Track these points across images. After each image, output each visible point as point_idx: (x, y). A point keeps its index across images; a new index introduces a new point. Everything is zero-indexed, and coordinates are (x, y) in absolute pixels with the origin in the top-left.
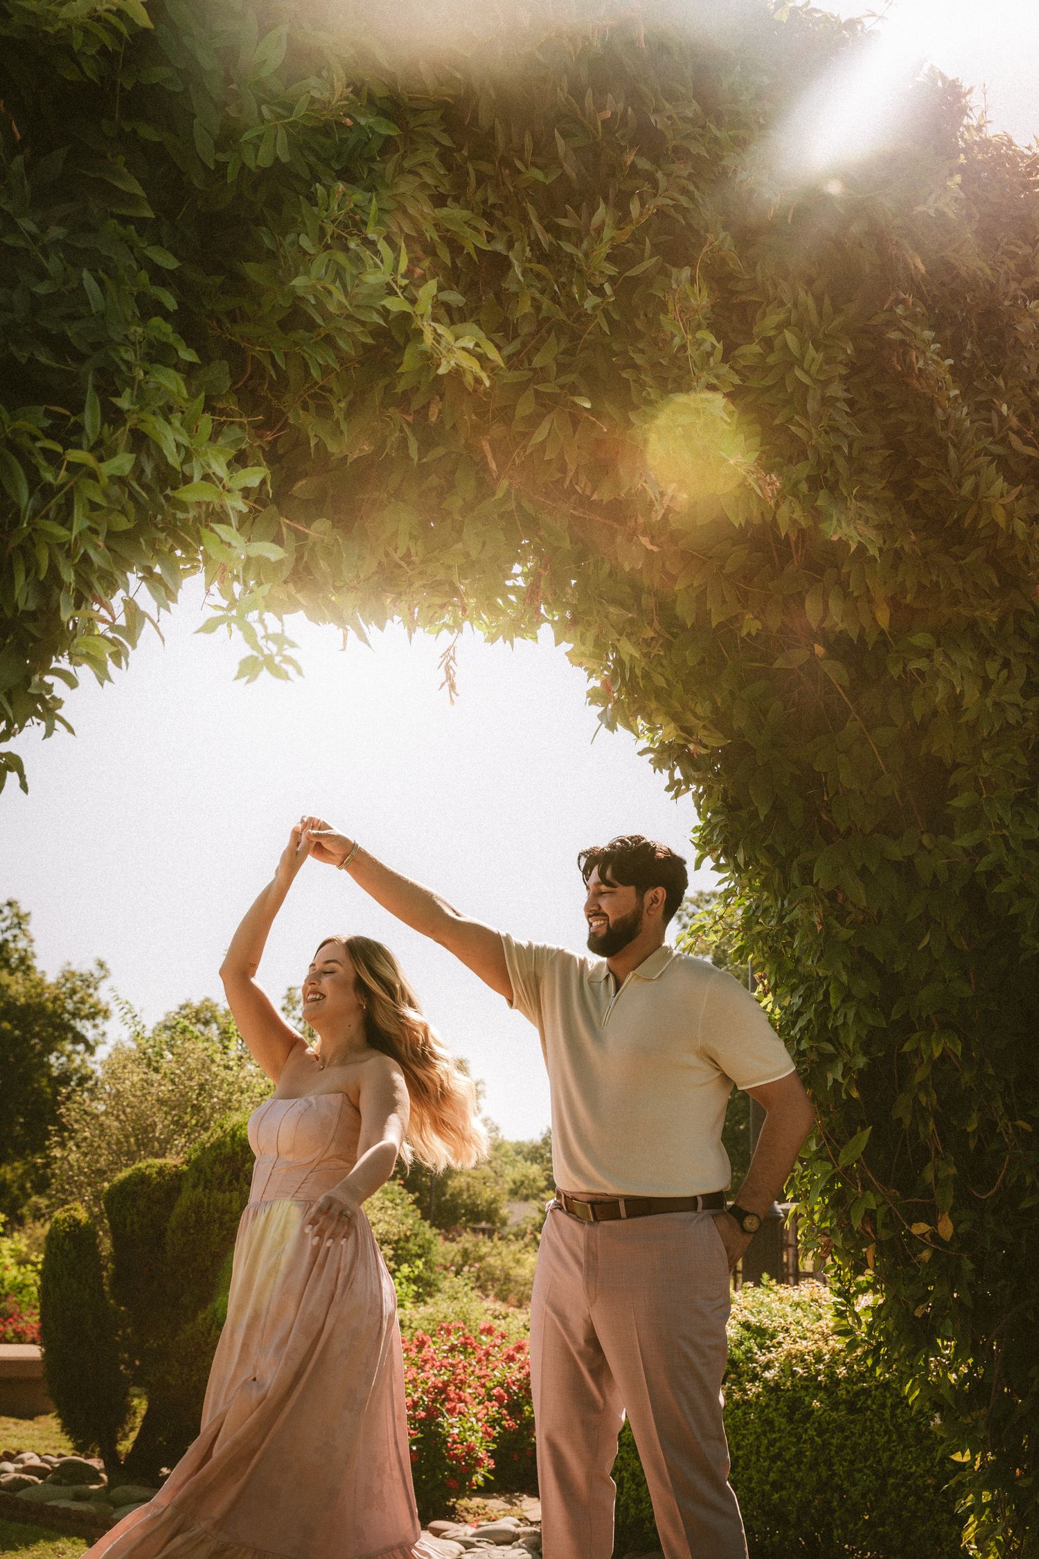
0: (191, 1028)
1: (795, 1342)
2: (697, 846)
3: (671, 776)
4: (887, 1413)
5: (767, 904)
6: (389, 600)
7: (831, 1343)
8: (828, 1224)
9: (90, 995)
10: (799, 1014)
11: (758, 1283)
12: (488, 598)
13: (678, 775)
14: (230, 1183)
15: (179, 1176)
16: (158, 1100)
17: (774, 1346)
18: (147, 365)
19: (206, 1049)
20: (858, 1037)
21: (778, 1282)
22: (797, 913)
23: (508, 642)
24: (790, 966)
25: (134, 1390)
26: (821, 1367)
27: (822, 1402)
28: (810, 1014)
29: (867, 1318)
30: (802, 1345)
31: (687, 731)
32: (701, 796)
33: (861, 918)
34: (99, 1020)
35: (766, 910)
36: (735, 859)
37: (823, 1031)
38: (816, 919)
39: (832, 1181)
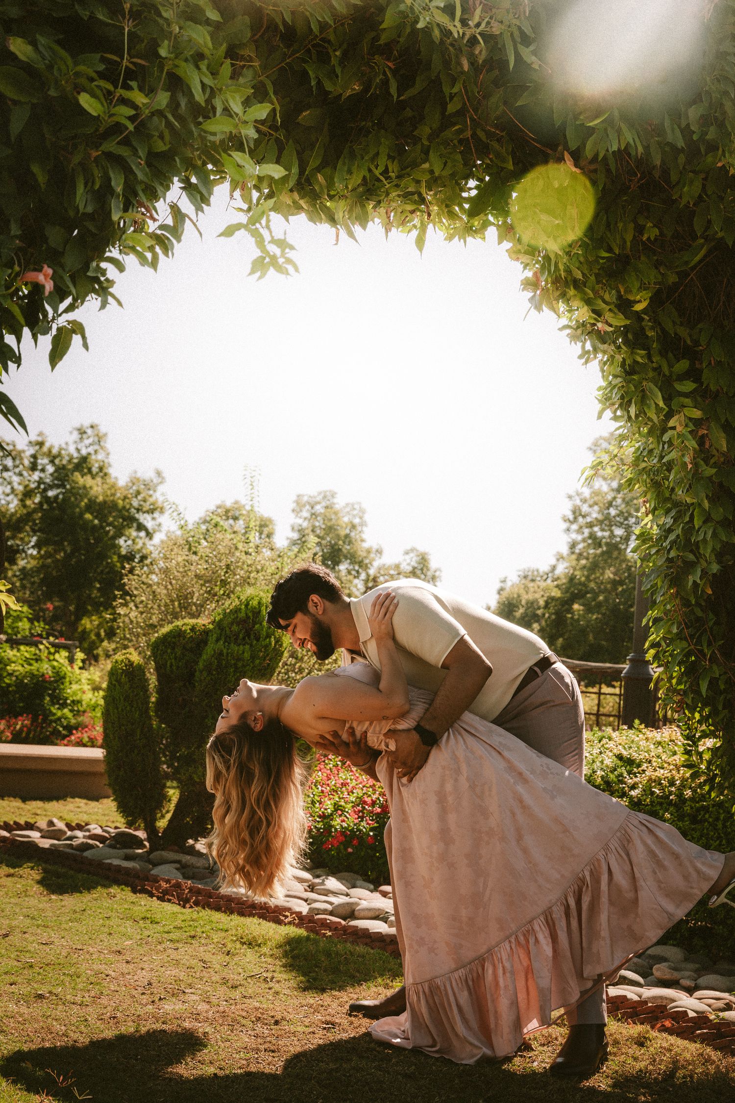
0: (222, 523)
1: (655, 770)
2: (600, 401)
3: (583, 347)
4: (720, 825)
5: (651, 447)
6: (371, 206)
7: (682, 772)
8: (682, 687)
9: (151, 496)
10: (670, 531)
11: (631, 727)
12: (447, 206)
13: (588, 346)
14: (244, 639)
15: (206, 632)
16: (196, 576)
17: (639, 773)
18: (182, 22)
19: (232, 539)
20: (714, 549)
21: (646, 727)
22: (673, 455)
23: (462, 241)
24: (667, 495)
25: (170, 783)
26: (673, 789)
27: (672, 815)
28: (679, 531)
29: (707, 756)
30: (660, 773)
31: (598, 313)
32: (605, 363)
33: (722, 459)
34: (156, 515)
35: (651, 451)
36: (628, 412)
37: (687, 543)
38: (687, 459)
39: (688, 654)
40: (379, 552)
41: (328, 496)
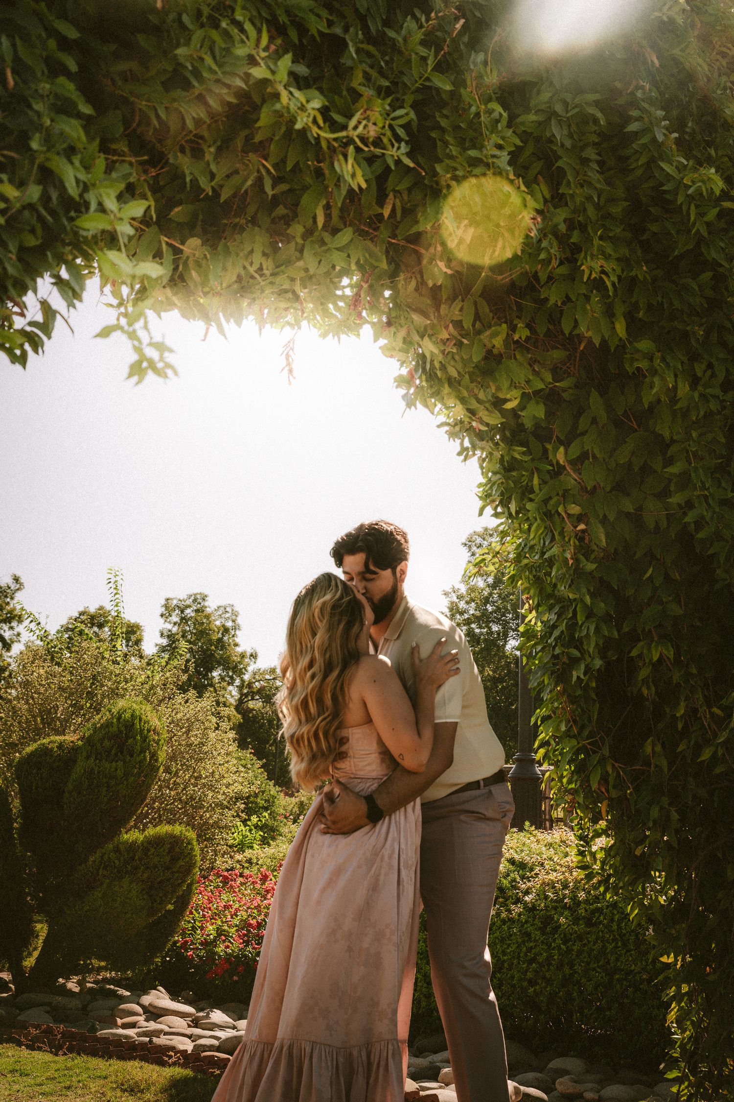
0: (86, 631)
1: (548, 873)
2: (481, 498)
3: (462, 444)
4: (615, 926)
5: (532, 543)
6: (245, 304)
7: (574, 873)
8: (573, 786)
9: (8, 603)
10: (554, 627)
11: (521, 829)
12: (322, 304)
13: (467, 443)
14: (116, 755)
15: (75, 750)
16: (60, 688)
17: (532, 877)
18: (53, 115)
19: (98, 648)
20: (597, 645)
21: (536, 828)
22: (555, 550)
23: (336, 338)
24: (549, 590)
25: (37, 917)
26: (567, 892)
27: (567, 919)
28: (563, 627)
29: (600, 855)
30: (553, 876)
31: (472, 412)
32: (484, 460)
33: (602, 554)
34: (14, 624)
35: (532, 547)
36: (509, 508)
37: (571, 640)
38: (569, 556)
39: (577, 753)
40: (254, 656)
41: (199, 599)
